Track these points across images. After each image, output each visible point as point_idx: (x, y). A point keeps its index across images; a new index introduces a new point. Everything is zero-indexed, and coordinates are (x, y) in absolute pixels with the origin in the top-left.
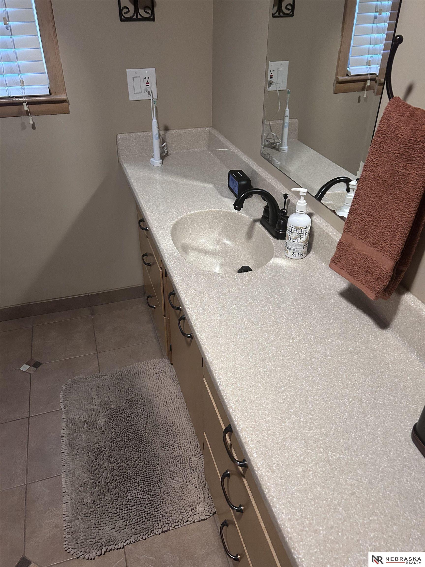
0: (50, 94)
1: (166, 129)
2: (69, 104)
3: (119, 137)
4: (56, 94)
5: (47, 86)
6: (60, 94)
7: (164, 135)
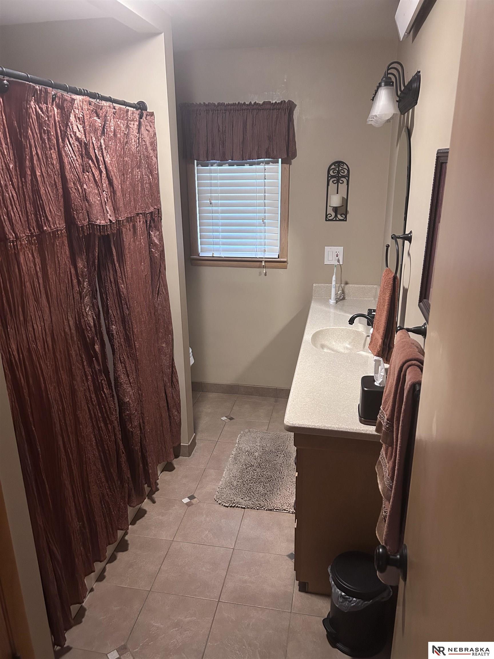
0: (278, 257)
1: (347, 283)
2: (288, 264)
3: (314, 285)
4: (282, 258)
5: (278, 253)
6: (284, 258)
7: (344, 287)
